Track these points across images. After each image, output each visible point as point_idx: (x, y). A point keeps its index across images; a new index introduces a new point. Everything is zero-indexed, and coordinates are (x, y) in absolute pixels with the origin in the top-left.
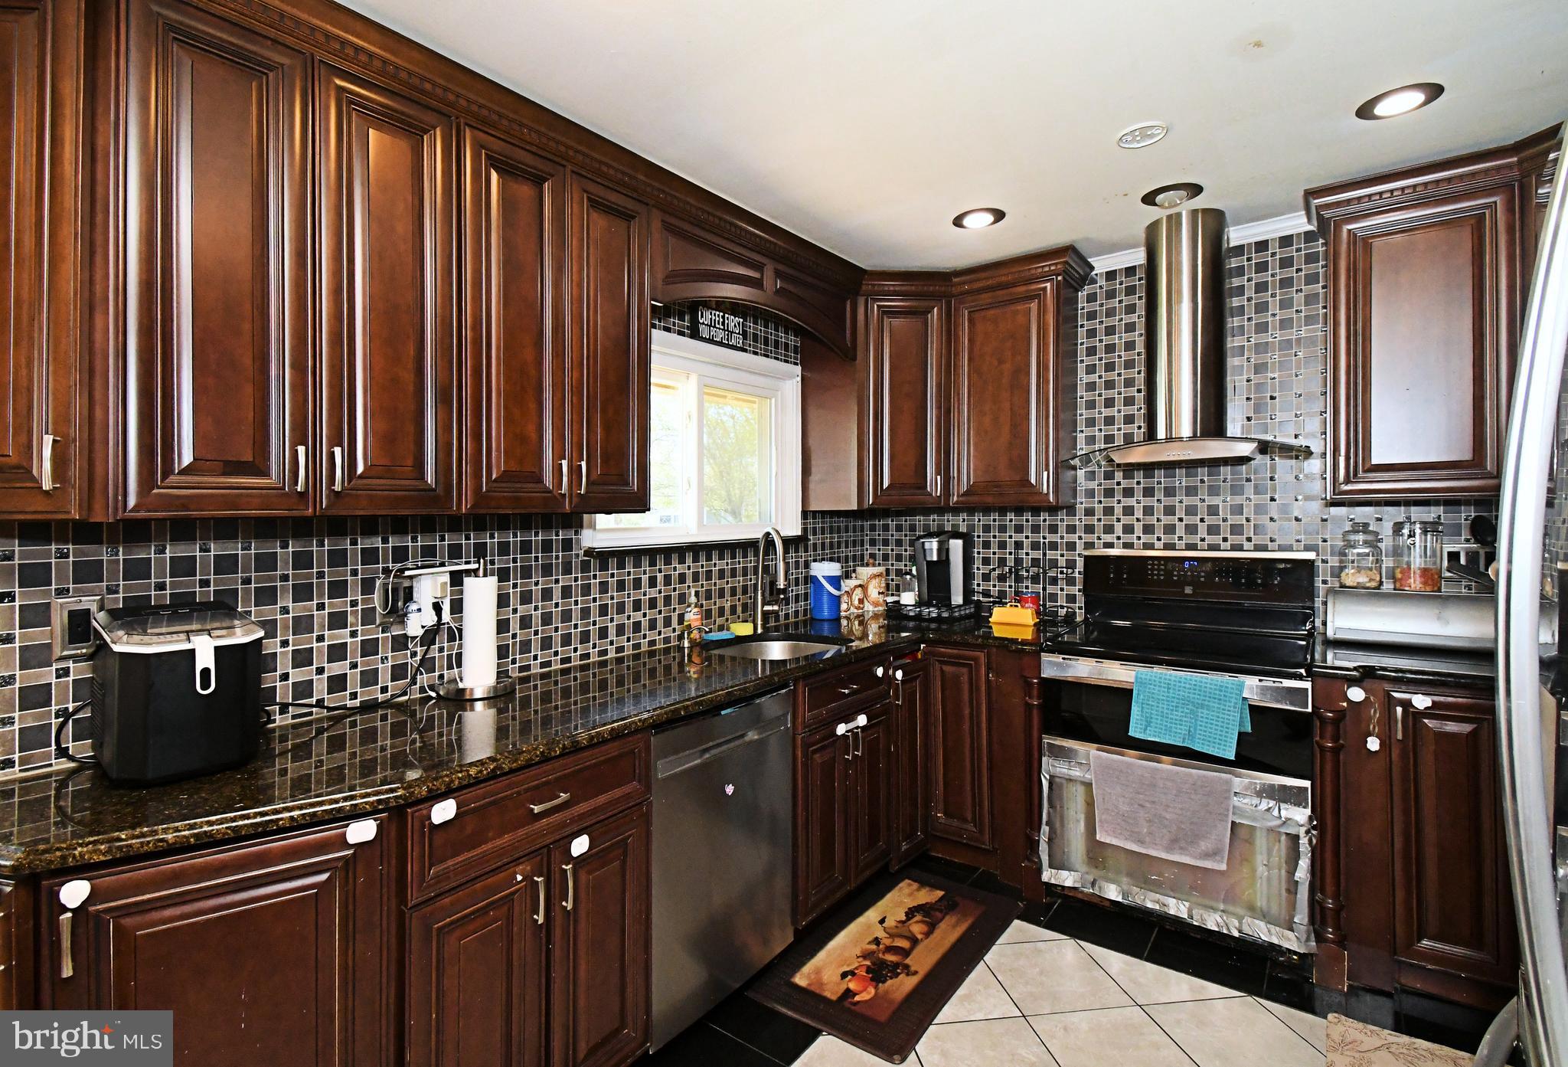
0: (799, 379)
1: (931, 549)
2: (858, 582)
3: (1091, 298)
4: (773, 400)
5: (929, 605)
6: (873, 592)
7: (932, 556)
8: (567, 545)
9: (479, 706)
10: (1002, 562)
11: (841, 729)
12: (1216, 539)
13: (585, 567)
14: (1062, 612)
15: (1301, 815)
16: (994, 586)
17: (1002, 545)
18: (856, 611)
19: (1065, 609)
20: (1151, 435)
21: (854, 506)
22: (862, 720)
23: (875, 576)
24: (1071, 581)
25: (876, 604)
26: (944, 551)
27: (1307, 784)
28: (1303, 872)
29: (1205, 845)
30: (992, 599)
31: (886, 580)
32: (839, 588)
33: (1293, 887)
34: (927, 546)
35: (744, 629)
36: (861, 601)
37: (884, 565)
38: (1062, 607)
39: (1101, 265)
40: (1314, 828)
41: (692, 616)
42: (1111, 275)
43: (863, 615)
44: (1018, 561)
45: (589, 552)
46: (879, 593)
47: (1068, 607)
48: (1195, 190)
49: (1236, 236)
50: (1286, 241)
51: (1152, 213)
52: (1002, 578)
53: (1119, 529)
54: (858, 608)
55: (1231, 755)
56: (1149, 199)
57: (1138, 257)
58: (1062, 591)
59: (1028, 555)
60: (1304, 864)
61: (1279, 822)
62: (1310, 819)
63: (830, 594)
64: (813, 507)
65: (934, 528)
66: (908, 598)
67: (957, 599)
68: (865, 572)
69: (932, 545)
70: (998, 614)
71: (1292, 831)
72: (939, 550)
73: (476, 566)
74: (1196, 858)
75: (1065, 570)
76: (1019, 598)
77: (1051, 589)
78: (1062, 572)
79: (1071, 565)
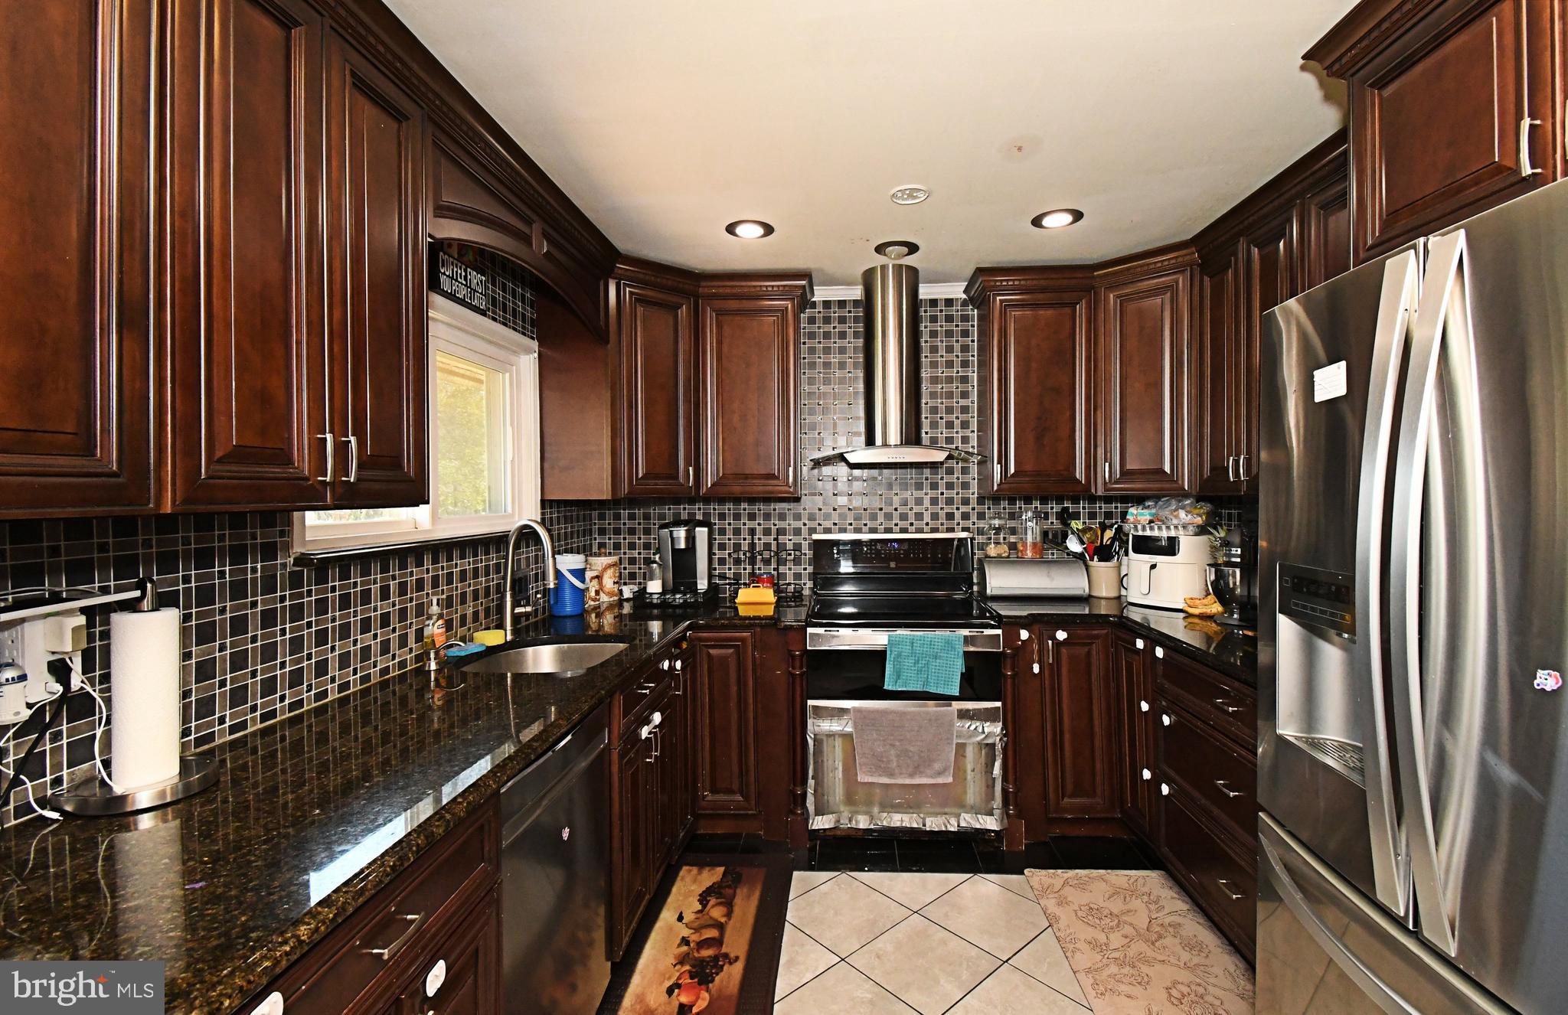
0: (536, 355)
1: (679, 538)
2: (595, 574)
3: (812, 320)
4: (507, 375)
5: (674, 591)
6: (608, 582)
7: (679, 544)
9: (146, 822)
10: (737, 547)
11: (645, 732)
12: (921, 524)
13: (296, 580)
14: (791, 588)
15: (996, 728)
16: (730, 569)
17: (737, 532)
18: (592, 603)
19: (793, 586)
20: (870, 441)
21: (606, 495)
22: (657, 718)
23: (610, 566)
24: (797, 561)
25: (610, 594)
26: (691, 539)
27: (999, 704)
28: (997, 770)
29: (937, 766)
30: (727, 581)
31: (620, 569)
32: (583, 581)
33: (991, 785)
34: (675, 535)
35: (493, 638)
36: (597, 593)
37: (615, 555)
38: (789, 584)
39: (820, 294)
40: (1005, 735)
41: (435, 630)
42: (827, 304)
43: (599, 607)
44: (752, 545)
45: (303, 560)
46: (614, 583)
47: (795, 584)
48: (913, 248)
50: (945, 302)
51: (879, 260)
52: (737, 562)
54: (594, 600)
55: (956, 692)
56: (880, 249)
57: (856, 293)
58: (789, 571)
59: (761, 539)
60: (998, 764)
61: (984, 736)
62: (1002, 730)
63: (573, 585)
64: (549, 497)
65: (684, 516)
66: (654, 587)
67: (702, 585)
68: (600, 562)
69: (681, 533)
70: (744, 595)
71: (990, 741)
72: (687, 539)
74: (932, 777)
75: (793, 552)
76: (755, 579)
77: (782, 569)
78: (790, 554)
79: (797, 547)
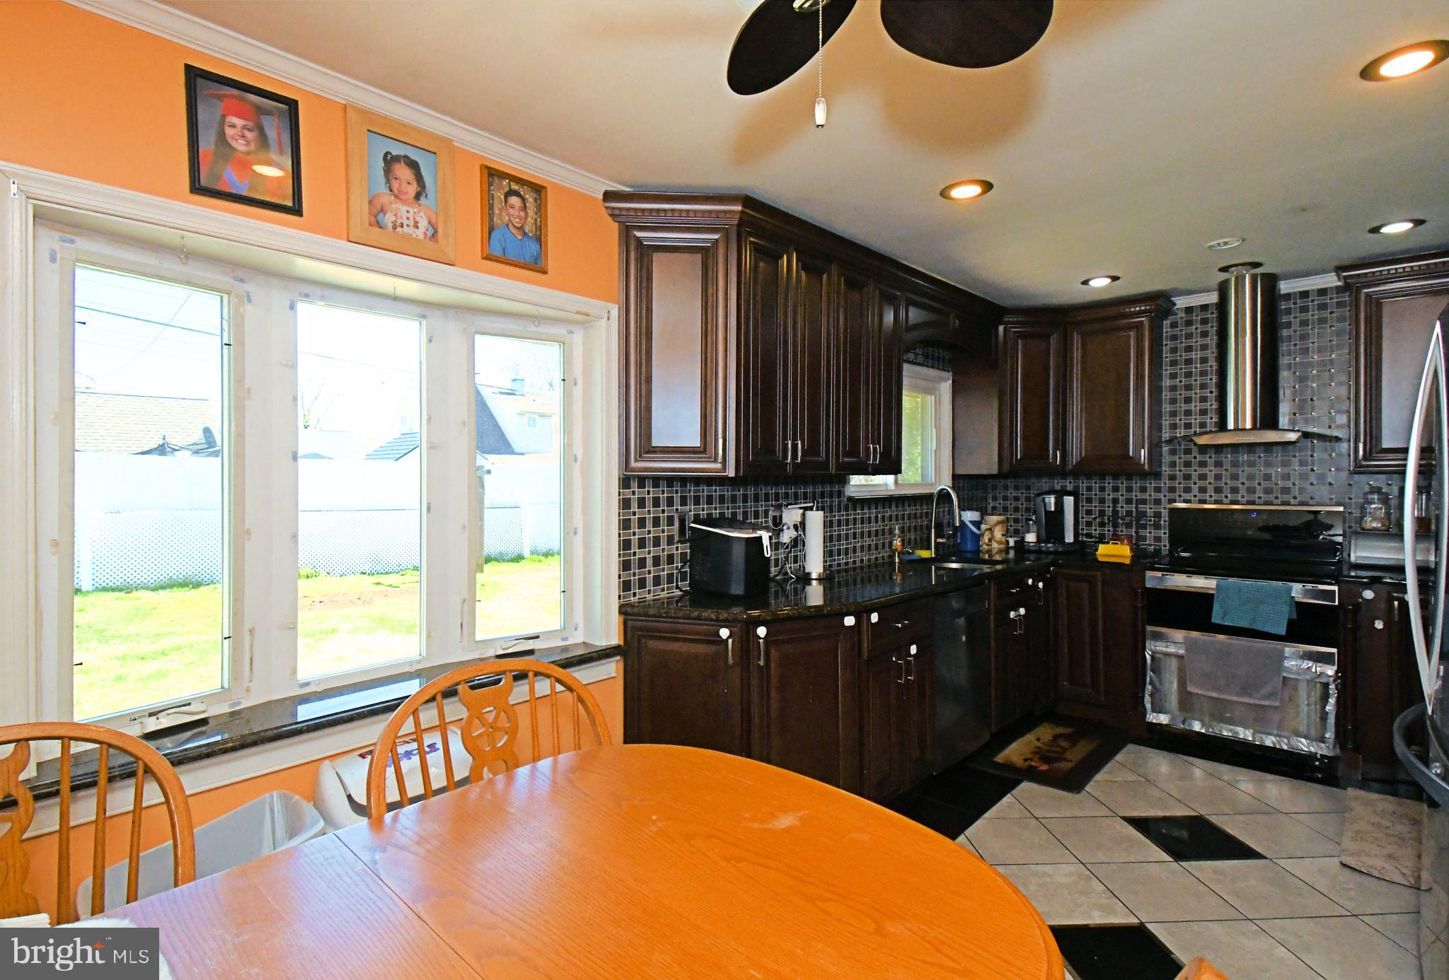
0: (951, 381)
1: (1050, 503)
2: (988, 527)
3: (1174, 325)
4: (933, 397)
5: (1047, 542)
6: (998, 533)
7: (1050, 507)
8: (840, 494)
9: (815, 583)
10: (1102, 513)
11: (1012, 614)
12: (1271, 497)
14: (1151, 548)
15: (1330, 671)
16: (1095, 530)
17: (1102, 501)
18: (986, 547)
19: (1153, 547)
20: (1222, 426)
21: (995, 471)
22: (1022, 611)
23: (999, 523)
24: (1157, 526)
25: (999, 543)
26: (1060, 505)
27: (1334, 650)
28: (1331, 707)
29: (1265, 690)
30: (1093, 540)
31: (1007, 526)
32: (979, 528)
33: (1324, 716)
34: (1047, 500)
35: (925, 554)
36: (990, 540)
37: (1004, 515)
38: (1150, 545)
39: (1181, 302)
40: (1339, 678)
41: (897, 543)
42: (1189, 310)
43: (991, 550)
44: (1115, 512)
45: (849, 499)
46: (1003, 535)
47: (1155, 545)
48: (1257, 265)
49: (1284, 287)
50: (1322, 292)
51: (1224, 276)
52: (1102, 524)
53: (1195, 489)
54: (988, 545)
55: (1282, 631)
56: (1224, 269)
57: (1213, 298)
58: (1149, 534)
59: (1122, 508)
60: (1332, 701)
61: (1315, 675)
62: (1337, 672)
63: (972, 531)
64: (960, 471)
65: (1054, 487)
66: (1031, 538)
67: (1069, 538)
68: (994, 519)
69: (1051, 500)
70: (1102, 549)
71: (1324, 680)
72: (1056, 504)
73: (812, 504)
74: (1259, 699)
75: (1153, 519)
76: (1116, 538)
77: (1142, 533)
78: (1150, 521)
79: (1158, 515)
